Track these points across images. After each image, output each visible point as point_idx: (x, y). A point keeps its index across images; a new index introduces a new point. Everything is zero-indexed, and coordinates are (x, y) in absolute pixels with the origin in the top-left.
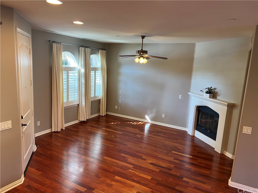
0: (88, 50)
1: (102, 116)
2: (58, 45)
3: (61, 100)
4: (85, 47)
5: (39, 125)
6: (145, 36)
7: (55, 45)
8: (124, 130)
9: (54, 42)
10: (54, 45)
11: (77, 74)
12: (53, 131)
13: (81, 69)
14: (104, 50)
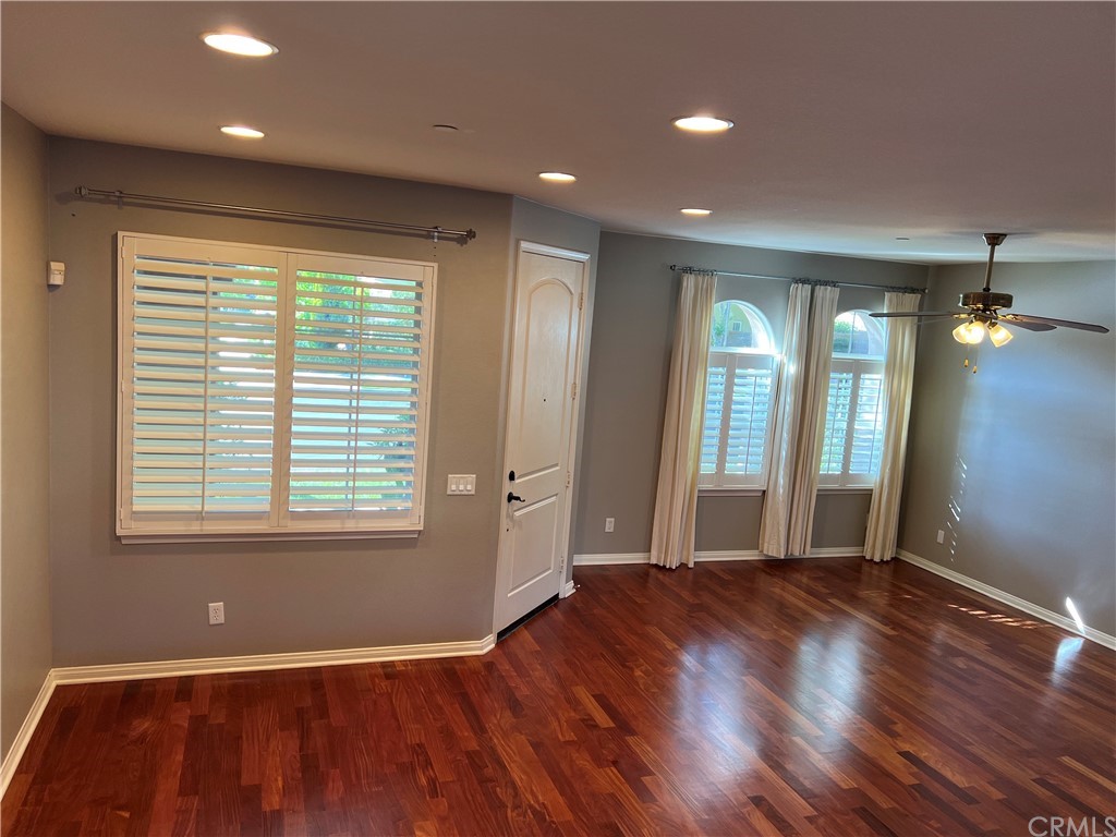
0: (827, 294)
1: (872, 560)
2: (700, 278)
3: (690, 464)
4: (814, 283)
5: (612, 530)
6: (1005, 235)
7: (689, 282)
8: (920, 627)
9: (689, 270)
10: (685, 279)
11: (768, 381)
12: (654, 561)
13: (785, 361)
14: (913, 291)
